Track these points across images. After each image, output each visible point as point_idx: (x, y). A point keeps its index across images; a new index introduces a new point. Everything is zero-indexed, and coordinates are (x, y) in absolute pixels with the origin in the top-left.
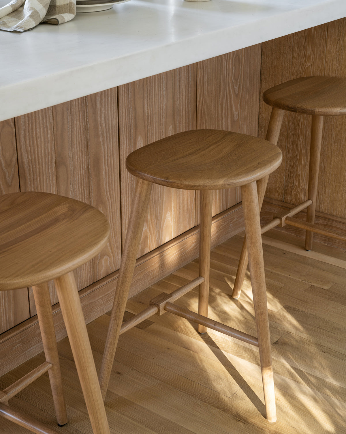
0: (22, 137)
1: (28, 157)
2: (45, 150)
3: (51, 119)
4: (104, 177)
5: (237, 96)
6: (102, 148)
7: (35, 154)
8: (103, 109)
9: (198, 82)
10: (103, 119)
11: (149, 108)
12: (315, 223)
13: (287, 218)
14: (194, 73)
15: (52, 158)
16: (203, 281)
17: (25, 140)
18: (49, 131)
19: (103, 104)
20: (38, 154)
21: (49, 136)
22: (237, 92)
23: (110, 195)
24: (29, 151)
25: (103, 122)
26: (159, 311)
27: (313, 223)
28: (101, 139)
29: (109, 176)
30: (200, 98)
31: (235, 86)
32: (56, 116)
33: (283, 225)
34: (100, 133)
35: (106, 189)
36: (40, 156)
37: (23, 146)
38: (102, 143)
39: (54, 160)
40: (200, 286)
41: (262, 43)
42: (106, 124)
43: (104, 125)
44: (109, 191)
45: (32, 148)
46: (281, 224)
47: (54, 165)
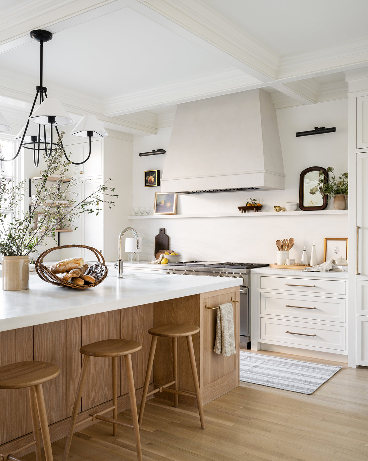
0: (36, 346)
1: (38, 355)
2: (46, 352)
3: (50, 339)
4: (74, 367)
5: (141, 334)
6: (73, 353)
7: (41, 354)
8: (75, 336)
9: (122, 329)
10: (74, 340)
11: (97, 337)
12: (178, 390)
13: (162, 388)
14: (119, 322)
15: (49, 357)
16: (114, 408)
17: (38, 347)
18: (49, 344)
19: (75, 334)
20: (43, 354)
21: (49, 346)
22: (141, 333)
23: (76, 376)
24: (39, 352)
25: (74, 342)
26: (93, 419)
27: (177, 390)
28: (73, 349)
29: (76, 367)
30: (122, 335)
31: (140, 330)
32: (52, 338)
33: (161, 392)
34: (73, 347)
35: (75, 372)
36: (44, 355)
37: (36, 350)
38: (73, 351)
39: (50, 357)
40: (114, 410)
41: (154, 303)
42: (75, 343)
43: (75, 344)
44: (76, 374)
45: (40, 351)
46: (160, 391)
47: (50, 359)
